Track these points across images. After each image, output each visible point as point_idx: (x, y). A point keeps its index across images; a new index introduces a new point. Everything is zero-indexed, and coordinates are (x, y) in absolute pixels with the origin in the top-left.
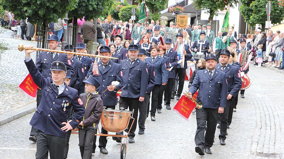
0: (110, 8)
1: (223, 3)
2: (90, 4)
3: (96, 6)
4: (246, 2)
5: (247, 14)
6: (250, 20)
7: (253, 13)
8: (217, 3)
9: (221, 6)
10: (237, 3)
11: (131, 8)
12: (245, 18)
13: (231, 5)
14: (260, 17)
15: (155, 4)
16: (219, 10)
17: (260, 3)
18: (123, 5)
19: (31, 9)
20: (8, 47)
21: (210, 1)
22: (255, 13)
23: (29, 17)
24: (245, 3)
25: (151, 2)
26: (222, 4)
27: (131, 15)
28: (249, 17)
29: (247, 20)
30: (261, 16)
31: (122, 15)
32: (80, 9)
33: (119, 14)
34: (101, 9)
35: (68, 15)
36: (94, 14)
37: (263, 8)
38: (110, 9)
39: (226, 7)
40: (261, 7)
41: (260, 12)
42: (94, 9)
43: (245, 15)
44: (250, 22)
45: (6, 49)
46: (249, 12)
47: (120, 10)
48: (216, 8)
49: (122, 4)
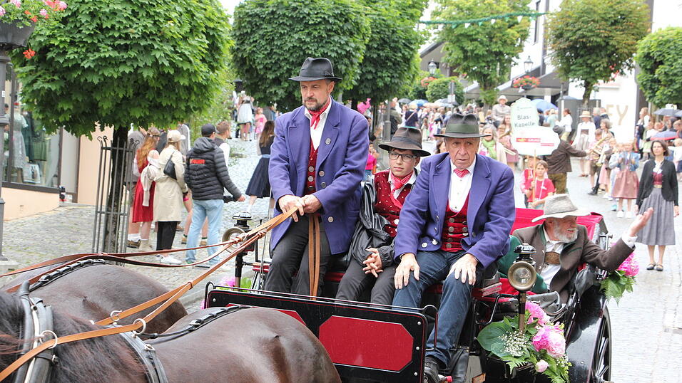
0: (412, 82)
1: (608, 70)
2: (380, 77)
3: (389, 79)
4: (648, 67)
5: (651, 88)
6: (655, 98)
7: (662, 85)
8: (597, 69)
9: (604, 74)
10: (633, 69)
11: (446, 83)
12: (648, 94)
13: (622, 73)
14: (674, 92)
15: (488, 75)
16: (601, 81)
17: (673, 68)
18: (434, 78)
19: (283, 88)
20: (243, 153)
21: (585, 67)
22: (665, 86)
23: (278, 102)
24: (646, 69)
25: (483, 71)
26: (605, 71)
27: (448, 94)
28: (654, 92)
29: (650, 97)
30: (675, 90)
31: (432, 94)
32: (362, 86)
33: (427, 92)
34: (397, 84)
35: (343, 96)
36: (385, 94)
37: (678, 76)
38: (413, 85)
39: (613, 75)
40: (675, 75)
41: (674, 84)
42: (386, 85)
43: (646, 90)
44: (657, 102)
45: (241, 156)
46: (653, 84)
47: (429, 85)
48: (595, 79)
49: (432, 75)
